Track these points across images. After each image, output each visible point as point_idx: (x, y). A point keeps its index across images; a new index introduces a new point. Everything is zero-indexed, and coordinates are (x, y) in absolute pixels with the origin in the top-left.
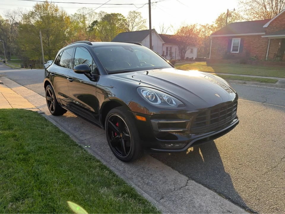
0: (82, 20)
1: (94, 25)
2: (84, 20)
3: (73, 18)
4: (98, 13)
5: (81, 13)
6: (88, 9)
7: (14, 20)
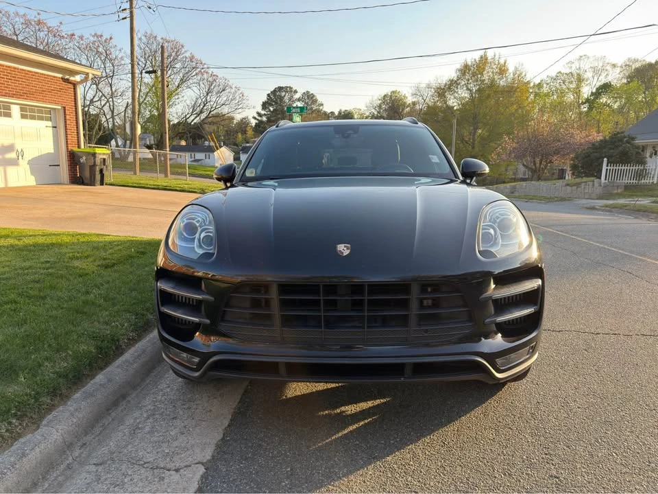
0: (573, 86)
1: (600, 94)
2: (578, 87)
3: (552, 84)
4: (620, 65)
5: (574, 70)
6: (591, 59)
7: (425, 101)
